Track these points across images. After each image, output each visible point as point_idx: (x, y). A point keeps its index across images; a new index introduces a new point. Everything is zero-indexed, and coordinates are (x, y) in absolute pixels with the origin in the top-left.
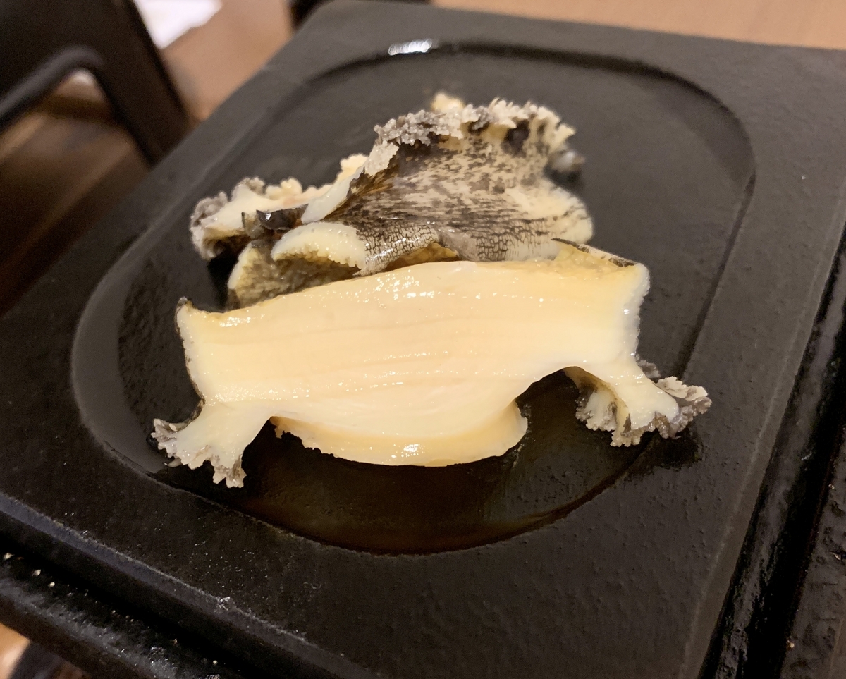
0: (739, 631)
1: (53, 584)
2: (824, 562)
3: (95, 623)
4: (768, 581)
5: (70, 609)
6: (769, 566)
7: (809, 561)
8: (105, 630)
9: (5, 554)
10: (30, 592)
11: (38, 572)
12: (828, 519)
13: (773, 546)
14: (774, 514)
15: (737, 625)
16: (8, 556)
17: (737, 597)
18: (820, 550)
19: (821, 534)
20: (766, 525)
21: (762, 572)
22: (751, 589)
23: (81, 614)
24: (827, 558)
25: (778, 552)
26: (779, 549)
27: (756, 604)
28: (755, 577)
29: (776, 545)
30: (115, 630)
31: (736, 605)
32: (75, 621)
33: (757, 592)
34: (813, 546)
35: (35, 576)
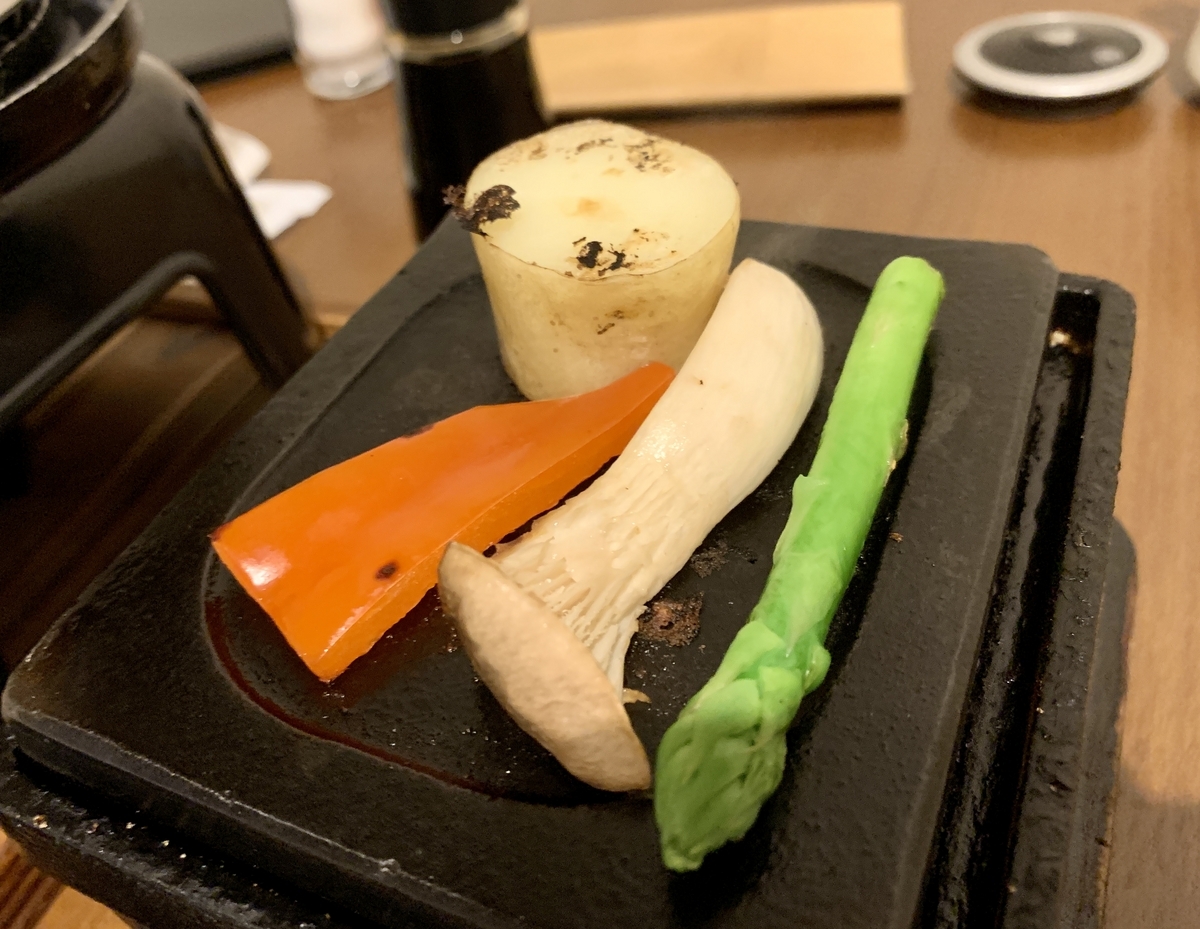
0: (955, 879)
1: (183, 856)
2: (1037, 793)
3: (234, 900)
4: (984, 820)
5: (204, 884)
6: (982, 802)
7: (1023, 794)
8: (247, 906)
9: (126, 825)
10: (157, 865)
11: (166, 843)
12: (1039, 746)
13: (984, 780)
14: (983, 749)
15: (953, 872)
16: (130, 826)
17: (951, 839)
18: (1035, 781)
19: (1033, 764)
20: (974, 757)
21: (975, 811)
22: (965, 828)
23: (217, 889)
24: (1041, 789)
25: (991, 787)
26: (991, 783)
27: (973, 846)
28: (968, 817)
29: (988, 779)
30: (257, 906)
31: (951, 850)
32: (212, 897)
33: (972, 834)
34: (1026, 778)
35: (163, 847)
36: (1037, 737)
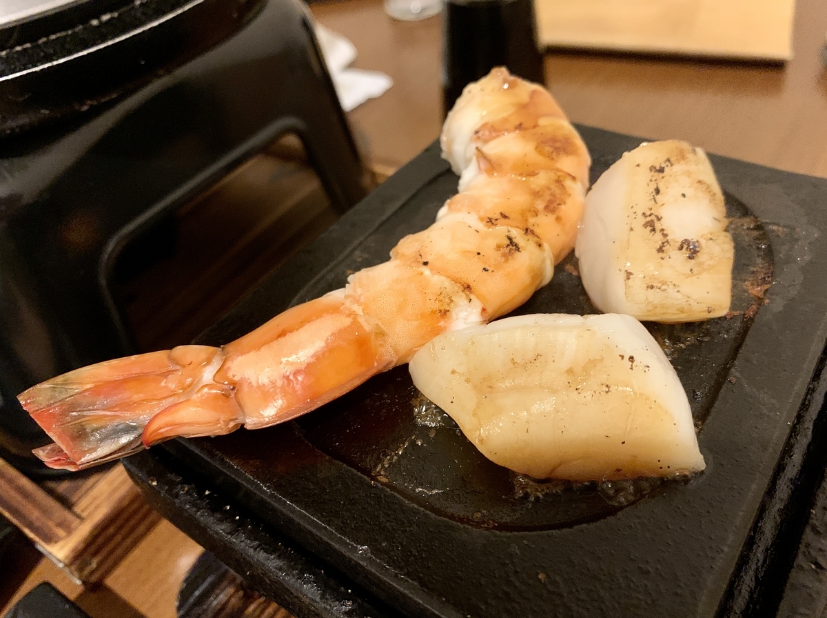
0: (736, 613)
1: (238, 518)
2: (802, 568)
3: (266, 551)
4: (762, 577)
5: (248, 538)
6: (762, 566)
7: (792, 567)
8: (272, 557)
9: (205, 492)
10: (221, 521)
11: (228, 507)
12: (808, 535)
13: (767, 550)
14: (769, 529)
15: (735, 608)
16: (207, 493)
17: (737, 586)
18: (800, 560)
19: (802, 548)
20: (763, 533)
21: (757, 569)
22: (748, 580)
23: (256, 543)
24: (805, 566)
25: (770, 555)
26: (771, 553)
27: (751, 593)
28: (751, 573)
29: (769, 549)
30: (279, 557)
31: (736, 592)
32: (252, 547)
33: (753, 584)
34: (795, 556)
35: (226, 510)
36: (808, 530)
